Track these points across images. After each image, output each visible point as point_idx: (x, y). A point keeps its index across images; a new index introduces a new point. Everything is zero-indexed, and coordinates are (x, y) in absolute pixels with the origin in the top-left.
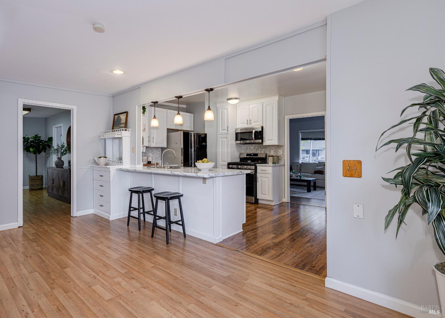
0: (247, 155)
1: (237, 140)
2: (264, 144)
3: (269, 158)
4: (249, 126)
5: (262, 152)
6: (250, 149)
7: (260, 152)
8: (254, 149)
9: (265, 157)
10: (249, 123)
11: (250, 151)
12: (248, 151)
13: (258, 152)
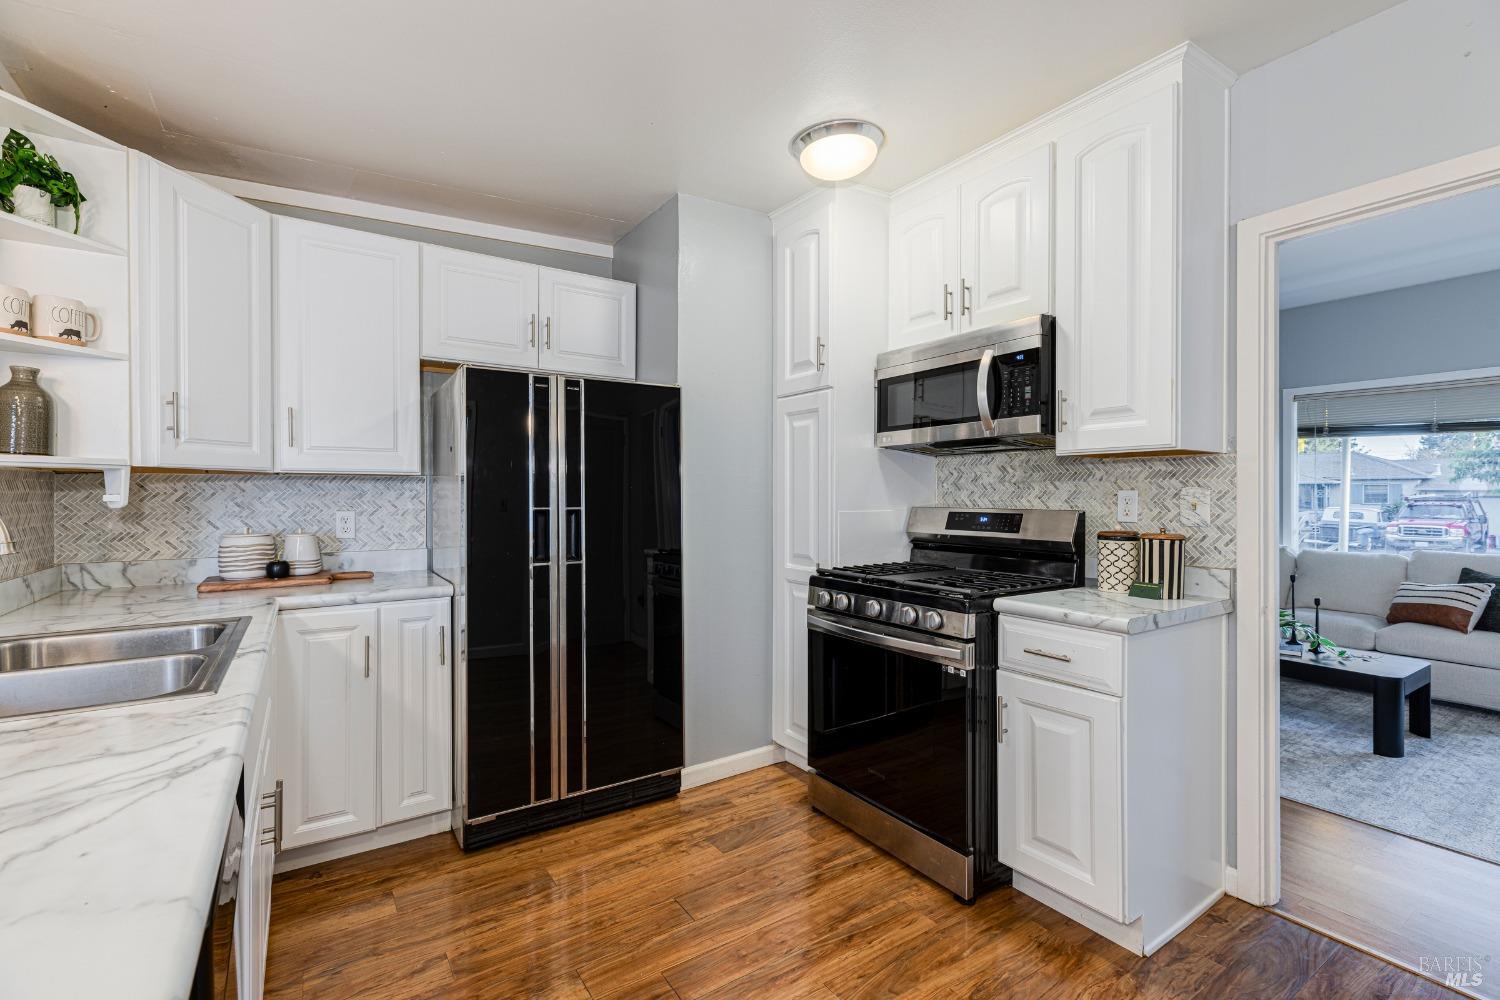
0: (955, 520)
1: (884, 424)
2: (1065, 444)
3: (1105, 552)
4: (962, 327)
5: (1055, 504)
6: (975, 479)
7: (1037, 505)
8: (1002, 480)
9: (1070, 540)
10: (957, 309)
11: (976, 497)
12: (963, 496)
13: (1027, 501)
